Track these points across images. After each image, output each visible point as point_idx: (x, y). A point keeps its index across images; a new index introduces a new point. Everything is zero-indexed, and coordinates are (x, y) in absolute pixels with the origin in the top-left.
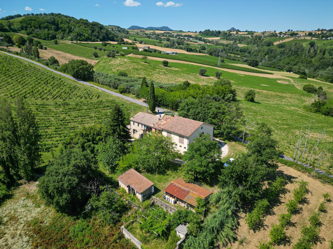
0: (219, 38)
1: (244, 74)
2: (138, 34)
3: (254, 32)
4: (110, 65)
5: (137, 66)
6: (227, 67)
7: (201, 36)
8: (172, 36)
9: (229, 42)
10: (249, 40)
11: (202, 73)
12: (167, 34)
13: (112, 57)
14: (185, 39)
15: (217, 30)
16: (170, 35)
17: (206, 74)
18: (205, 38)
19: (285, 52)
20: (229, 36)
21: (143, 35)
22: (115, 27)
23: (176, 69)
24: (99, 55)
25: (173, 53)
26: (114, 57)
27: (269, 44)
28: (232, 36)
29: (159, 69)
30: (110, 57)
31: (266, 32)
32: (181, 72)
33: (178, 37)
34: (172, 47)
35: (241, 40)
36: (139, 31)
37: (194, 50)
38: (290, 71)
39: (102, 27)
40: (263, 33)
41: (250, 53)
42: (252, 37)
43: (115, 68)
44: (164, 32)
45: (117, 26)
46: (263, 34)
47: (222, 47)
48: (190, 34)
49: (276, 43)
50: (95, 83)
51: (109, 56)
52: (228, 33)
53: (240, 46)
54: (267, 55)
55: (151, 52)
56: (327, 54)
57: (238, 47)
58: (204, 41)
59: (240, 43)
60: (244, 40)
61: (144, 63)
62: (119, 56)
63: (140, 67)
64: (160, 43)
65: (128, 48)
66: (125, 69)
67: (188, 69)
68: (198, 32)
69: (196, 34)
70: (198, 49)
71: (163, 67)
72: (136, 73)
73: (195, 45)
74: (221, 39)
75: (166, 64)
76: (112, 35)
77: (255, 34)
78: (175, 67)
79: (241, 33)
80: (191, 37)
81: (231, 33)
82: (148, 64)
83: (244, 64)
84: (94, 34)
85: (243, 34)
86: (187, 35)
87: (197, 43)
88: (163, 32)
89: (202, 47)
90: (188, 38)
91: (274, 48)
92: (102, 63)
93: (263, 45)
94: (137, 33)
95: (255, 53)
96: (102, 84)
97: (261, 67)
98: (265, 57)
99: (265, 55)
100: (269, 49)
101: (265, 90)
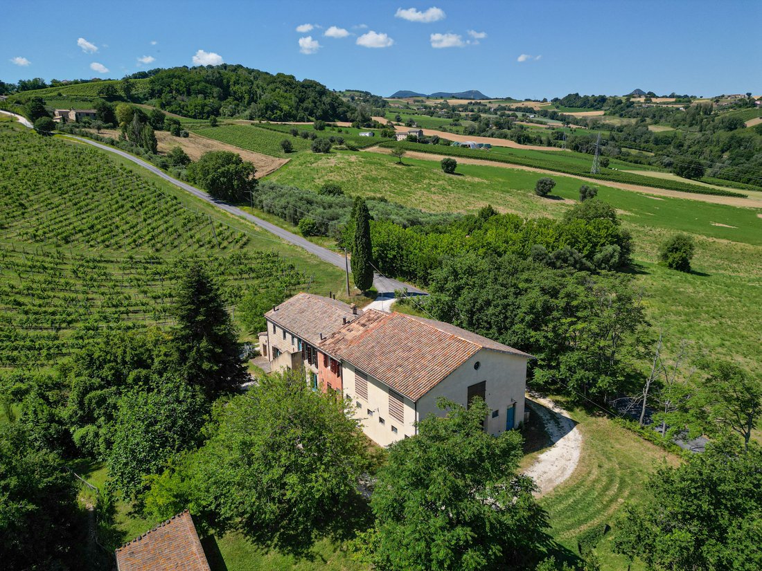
0: (601, 113)
1: (662, 195)
2: (408, 108)
3: (692, 97)
4: (314, 169)
5: (376, 173)
6: (616, 177)
7: (556, 110)
8: (487, 111)
9: (625, 121)
10: (678, 115)
11: (542, 191)
12: (474, 107)
13: (324, 152)
14: (517, 117)
15: (597, 95)
16: (481, 107)
17: (554, 192)
18: (564, 114)
20: (628, 107)
21: (418, 109)
22: (359, 94)
23: (477, 180)
24: (295, 146)
25: (481, 145)
26: (327, 151)
27: (733, 125)
28: (634, 107)
29: (429, 179)
30: (320, 151)
31: (723, 96)
32: (488, 187)
33: (499, 113)
34: (482, 134)
35: (659, 115)
36: (411, 101)
37: (535, 140)
39: (323, 91)
40: (717, 100)
41: (680, 146)
42: (686, 108)
43: (323, 176)
44: (469, 101)
45: (363, 92)
46: (717, 101)
47: (607, 133)
48: (530, 104)
49: (750, 124)
50: (256, 212)
51: (316, 150)
52: (624, 101)
53: (656, 129)
54: (726, 151)
55: (426, 142)
57: (651, 133)
58: (564, 119)
59: (656, 123)
60: (665, 115)
61: (396, 166)
62: (342, 149)
63: (384, 174)
64: (456, 125)
65: (374, 134)
66: (345, 180)
67: (507, 181)
68: (549, 100)
69: (545, 105)
70: (544, 138)
71: (443, 174)
72: (368, 189)
73: (541, 128)
74: (605, 114)
75: (449, 167)
76: (345, 109)
77: (695, 103)
78: (473, 175)
79: (658, 100)
80: (531, 111)
81: (632, 100)
82: (405, 168)
83: (663, 172)
84: (305, 105)
85: (664, 103)
86: (523, 106)
87: (545, 124)
88: (465, 102)
89: (558, 133)
90: (523, 115)
91: (747, 135)
92: (296, 165)
93: (715, 128)
94: (405, 106)
95: (694, 149)
96: (269, 212)
97: (710, 180)
98: (720, 157)
99: (723, 151)
100: (732, 138)
101: (724, 238)
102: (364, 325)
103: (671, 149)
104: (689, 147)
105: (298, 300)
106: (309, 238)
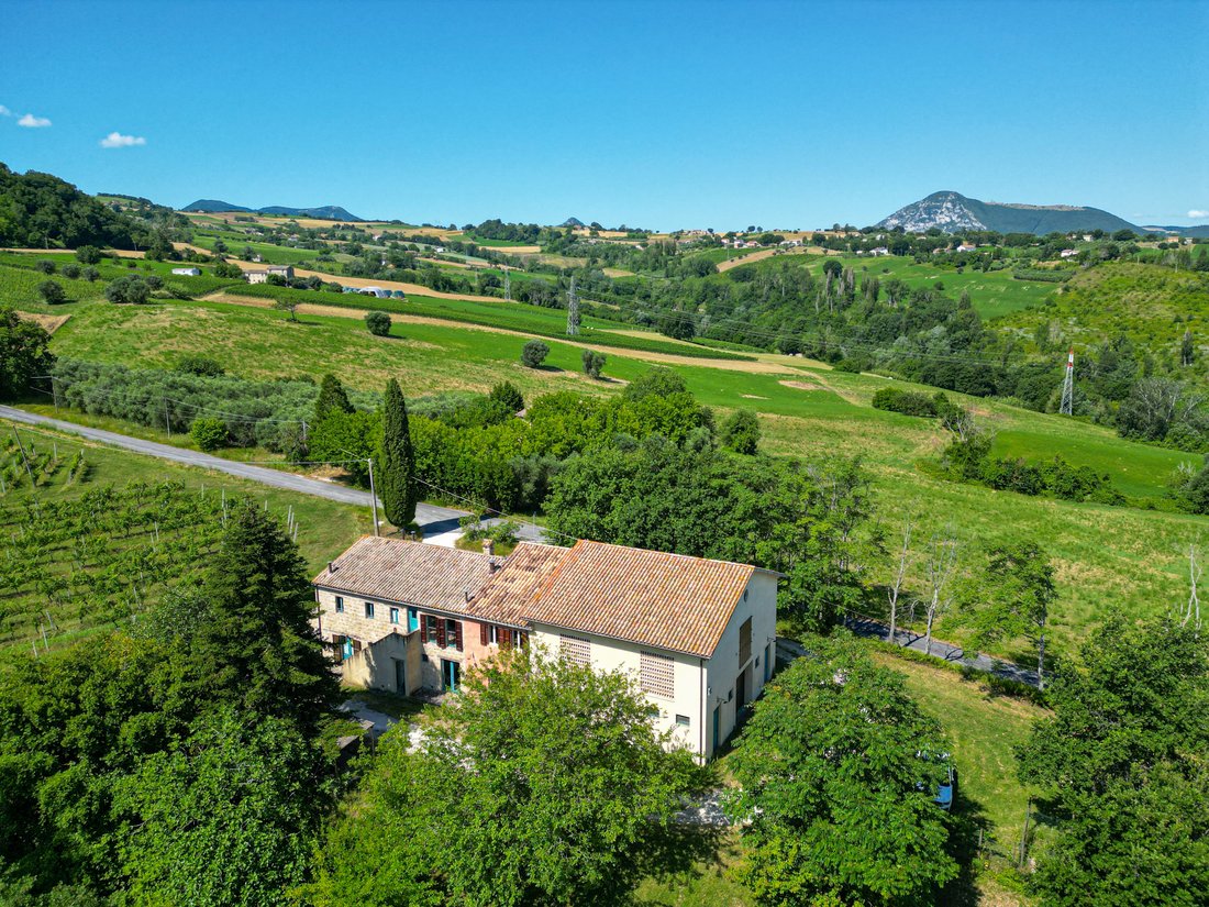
0: (536, 249)
1: (667, 361)
2: (229, 229)
3: (646, 231)
4: (127, 333)
5: (258, 337)
6: (599, 339)
7: (474, 243)
8: (369, 240)
9: (571, 262)
10: (636, 256)
11: (533, 360)
12: (345, 232)
13: (135, 301)
14: (418, 250)
15: (527, 224)
16: (357, 234)
17: (549, 360)
18: (488, 248)
19: (758, 292)
20: (571, 242)
21: (248, 232)
22: (127, 202)
23: (427, 346)
24: (69, 293)
25: (389, 293)
26: (142, 301)
27: (704, 269)
28: (578, 243)
29: (354, 345)
30: (124, 301)
31: (682, 231)
32: (450, 355)
33: (388, 244)
34: (375, 275)
35: (613, 255)
36: (231, 218)
37: (461, 285)
38: (794, 352)
39: (71, 195)
40: (678, 235)
41: (646, 297)
42: (644, 245)
43: (153, 345)
44: (335, 223)
45: (135, 199)
46: (678, 238)
47: (555, 278)
48: (433, 233)
49: (724, 267)
50: (63, 412)
51: (118, 298)
52: (564, 234)
53: (616, 274)
54: (702, 302)
55: (303, 287)
56: (883, 297)
57: (608, 279)
58: (486, 256)
59: (610, 265)
60: (620, 254)
61: (286, 324)
62: (164, 297)
63: (273, 338)
64: (326, 260)
65: (201, 272)
66: (203, 350)
67: (470, 347)
68: (460, 225)
69: (453, 234)
70: (475, 284)
71: (372, 337)
72: (255, 364)
73: (459, 269)
74: (542, 251)
75: (380, 326)
76: (121, 227)
77: (651, 241)
78: (419, 338)
79: (607, 235)
80: (435, 241)
81: (574, 232)
82: (305, 328)
83: (648, 331)
84: (40, 216)
85: (615, 239)
86: (423, 235)
87: (463, 262)
88: (329, 224)
89: (487, 275)
90: (426, 248)
91: (722, 282)
92: (86, 327)
93: (684, 274)
94: (223, 226)
95: (665, 299)
96: (99, 412)
97: (700, 340)
98: (696, 310)
99: (698, 303)
100: (707, 286)
101: (771, 412)
102: (528, 568)
103: (636, 300)
104: (658, 298)
105: (367, 549)
106: (220, 452)
